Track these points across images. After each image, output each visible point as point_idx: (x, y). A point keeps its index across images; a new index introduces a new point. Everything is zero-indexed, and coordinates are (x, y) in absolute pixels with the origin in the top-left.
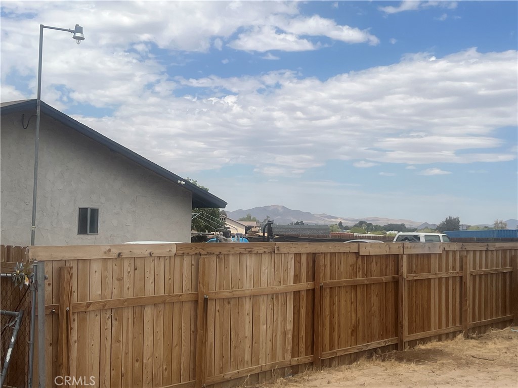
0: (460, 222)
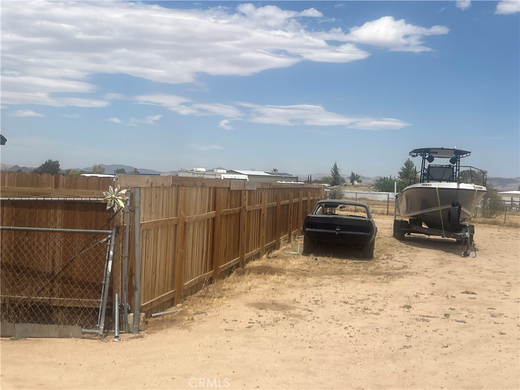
0: (59, 165)
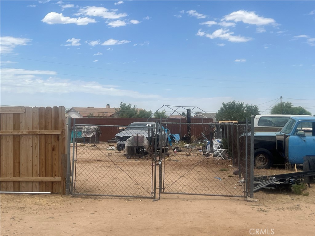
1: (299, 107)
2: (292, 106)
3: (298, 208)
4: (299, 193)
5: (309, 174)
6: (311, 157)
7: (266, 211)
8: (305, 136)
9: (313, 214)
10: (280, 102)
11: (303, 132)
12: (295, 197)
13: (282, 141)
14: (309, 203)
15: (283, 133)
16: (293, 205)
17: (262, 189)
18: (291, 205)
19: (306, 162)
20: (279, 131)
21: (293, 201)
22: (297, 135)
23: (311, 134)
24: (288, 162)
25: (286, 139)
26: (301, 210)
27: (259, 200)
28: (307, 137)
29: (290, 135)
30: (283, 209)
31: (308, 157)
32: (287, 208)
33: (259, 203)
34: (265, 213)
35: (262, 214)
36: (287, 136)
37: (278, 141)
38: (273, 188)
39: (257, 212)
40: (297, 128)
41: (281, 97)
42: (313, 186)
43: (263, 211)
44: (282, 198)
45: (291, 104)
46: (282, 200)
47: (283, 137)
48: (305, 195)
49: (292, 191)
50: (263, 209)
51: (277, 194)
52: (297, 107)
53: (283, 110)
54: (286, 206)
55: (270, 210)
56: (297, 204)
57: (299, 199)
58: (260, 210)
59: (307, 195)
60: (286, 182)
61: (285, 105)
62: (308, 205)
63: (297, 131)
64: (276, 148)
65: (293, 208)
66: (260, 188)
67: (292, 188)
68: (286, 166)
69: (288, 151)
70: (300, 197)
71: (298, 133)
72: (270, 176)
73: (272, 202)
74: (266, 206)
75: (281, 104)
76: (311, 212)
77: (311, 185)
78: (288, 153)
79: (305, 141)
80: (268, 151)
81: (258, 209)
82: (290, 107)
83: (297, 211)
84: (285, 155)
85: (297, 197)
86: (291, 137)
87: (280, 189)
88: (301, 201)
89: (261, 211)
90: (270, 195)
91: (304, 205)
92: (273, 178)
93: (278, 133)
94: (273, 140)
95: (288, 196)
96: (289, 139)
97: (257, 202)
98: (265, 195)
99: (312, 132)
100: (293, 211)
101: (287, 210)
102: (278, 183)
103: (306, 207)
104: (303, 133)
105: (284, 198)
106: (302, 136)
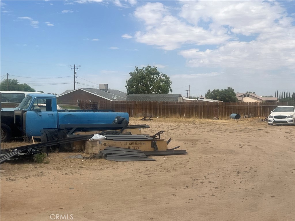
1: (24, 84)
2: (18, 83)
3: (42, 174)
4: (40, 161)
5: (47, 144)
6: (49, 130)
7: (14, 180)
8: (41, 111)
9: (56, 179)
10: (7, 78)
11: (39, 107)
12: (38, 165)
13: (20, 116)
14: (50, 169)
15: (21, 108)
16: (37, 172)
17: (6, 161)
18: (35, 173)
19: (44, 134)
20: (17, 107)
21: (36, 169)
22: (33, 110)
23: (45, 109)
24: (26, 135)
25: (24, 114)
26: (45, 176)
27: (5, 171)
28: (42, 112)
29: (27, 111)
30: (29, 176)
31: (45, 130)
32: (32, 175)
33: (6, 174)
34: (14, 181)
35: (12, 183)
36: (25, 111)
37: (16, 116)
38: (17, 159)
39: (6, 181)
40: (34, 104)
41: (8, 74)
42: (50, 155)
43: (12, 180)
44: (26, 167)
45: (17, 81)
46: (27, 169)
47: (21, 112)
48: (46, 163)
49: (34, 161)
50: (11, 179)
51: (22, 164)
52: (22, 84)
53: (9, 87)
54: (31, 174)
55: (18, 178)
56: (41, 171)
57: (41, 167)
58: (8, 179)
59: (48, 162)
60: (28, 153)
61: (11, 82)
62: (50, 171)
63: (34, 106)
64: (14, 123)
65: (38, 175)
66: (5, 159)
67: (34, 158)
68: (23, 139)
69: (25, 125)
70: (42, 165)
71: (34, 109)
72: (11, 149)
73: (18, 171)
74: (13, 176)
75: (8, 81)
76: (54, 177)
77: (49, 154)
78: (25, 127)
79: (40, 115)
80: (7, 125)
81: (7, 179)
82: (16, 84)
83: (42, 177)
84: (22, 130)
85: (39, 165)
86: (28, 112)
87: (24, 160)
88: (44, 168)
89: (10, 181)
90: (14, 165)
91: (47, 171)
92: (15, 150)
93: (16, 109)
94: (11, 116)
95: (31, 165)
96: (26, 114)
97: (4, 173)
98: (11, 166)
99: (45, 108)
100: (38, 178)
101: (33, 177)
102: (21, 154)
103: (49, 173)
104: (39, 109)
105: (28, 167)
106: (38, 111)
